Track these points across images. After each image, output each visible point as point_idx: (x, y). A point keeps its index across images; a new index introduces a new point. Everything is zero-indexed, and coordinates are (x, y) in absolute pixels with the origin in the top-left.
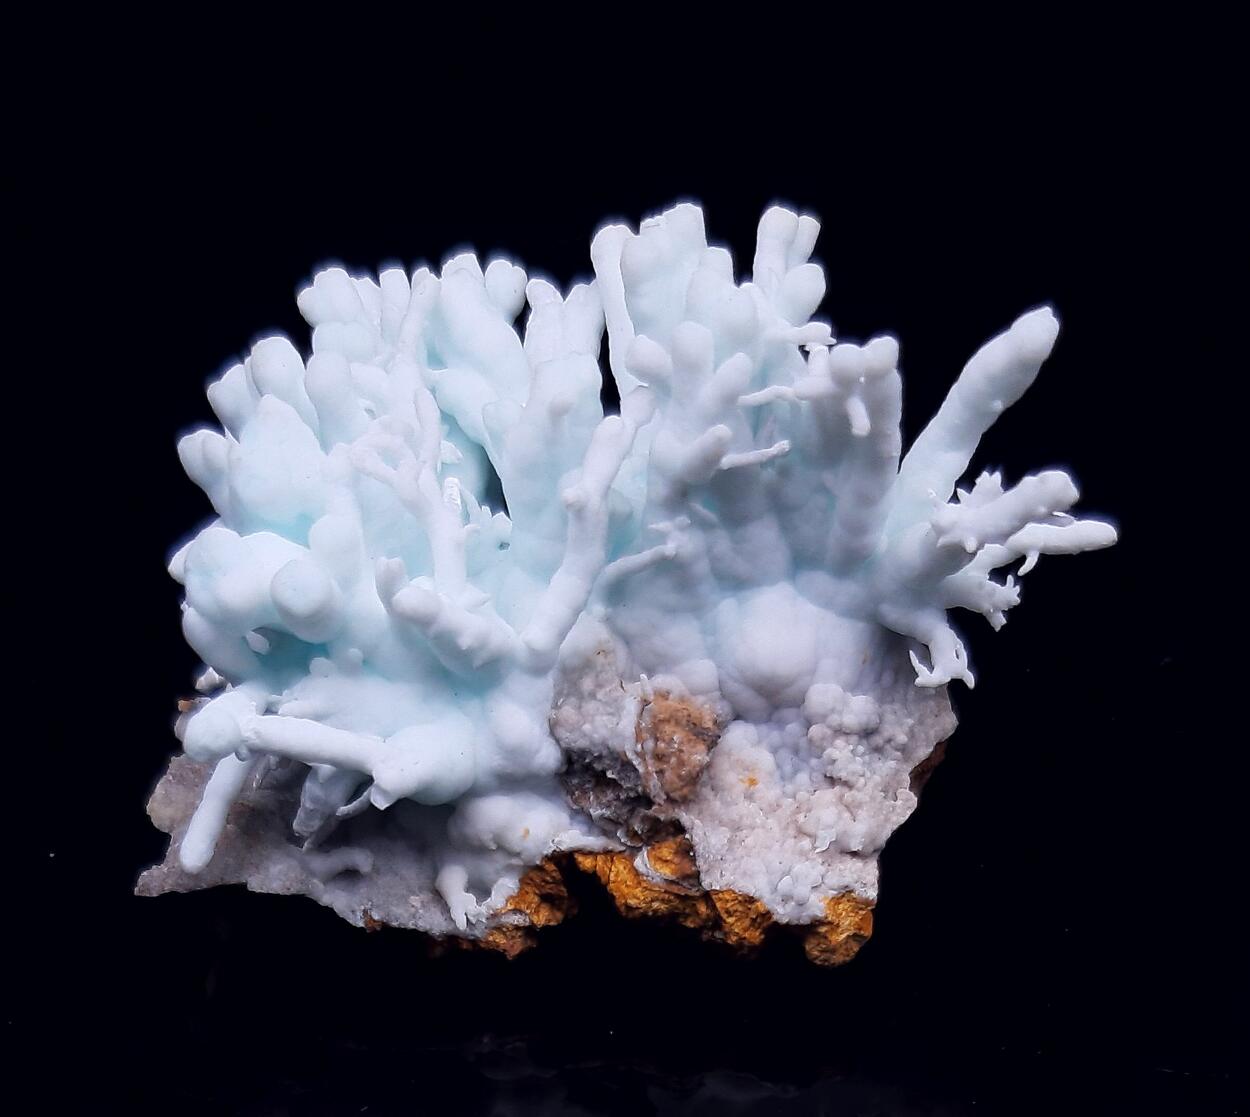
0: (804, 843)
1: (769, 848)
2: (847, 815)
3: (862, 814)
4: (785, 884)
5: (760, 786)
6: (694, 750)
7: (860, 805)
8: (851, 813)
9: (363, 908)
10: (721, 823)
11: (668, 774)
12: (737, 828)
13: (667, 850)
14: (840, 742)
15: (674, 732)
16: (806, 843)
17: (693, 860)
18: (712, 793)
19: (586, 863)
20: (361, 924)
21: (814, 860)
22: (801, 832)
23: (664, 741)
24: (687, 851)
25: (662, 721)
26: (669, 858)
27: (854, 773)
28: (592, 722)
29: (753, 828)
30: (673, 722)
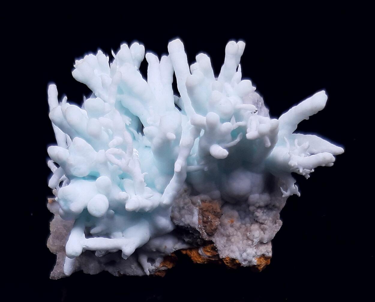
0: (249, 242)
1: (239, 242)
2: (262, 232)
3: (267, 232)
4: (244, 255)
5: (235, 223)
6: (215, 221)
7: (266, 229)
8: (263, 231)
9: (117, 271)
10: (224, 236)
11: (208, 227)
12: (228, 236)
13: (208, 248)
14: (259, 210)
15: (209, 215)
16: (250, 242)
17: (217, 251)
18: (220, 227)
19: (184, 252)
20: (117, 275)
21: (253, 248)
22: (248, 238)
23: (206, 217)
24: (214, 249)
25: (204, 211)
26: (209, 251)
27: (263, 220)
28: (184, 217)
29: (233, 236)
30: (208, 212)
